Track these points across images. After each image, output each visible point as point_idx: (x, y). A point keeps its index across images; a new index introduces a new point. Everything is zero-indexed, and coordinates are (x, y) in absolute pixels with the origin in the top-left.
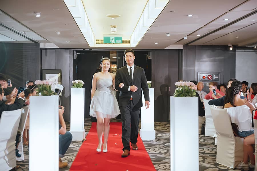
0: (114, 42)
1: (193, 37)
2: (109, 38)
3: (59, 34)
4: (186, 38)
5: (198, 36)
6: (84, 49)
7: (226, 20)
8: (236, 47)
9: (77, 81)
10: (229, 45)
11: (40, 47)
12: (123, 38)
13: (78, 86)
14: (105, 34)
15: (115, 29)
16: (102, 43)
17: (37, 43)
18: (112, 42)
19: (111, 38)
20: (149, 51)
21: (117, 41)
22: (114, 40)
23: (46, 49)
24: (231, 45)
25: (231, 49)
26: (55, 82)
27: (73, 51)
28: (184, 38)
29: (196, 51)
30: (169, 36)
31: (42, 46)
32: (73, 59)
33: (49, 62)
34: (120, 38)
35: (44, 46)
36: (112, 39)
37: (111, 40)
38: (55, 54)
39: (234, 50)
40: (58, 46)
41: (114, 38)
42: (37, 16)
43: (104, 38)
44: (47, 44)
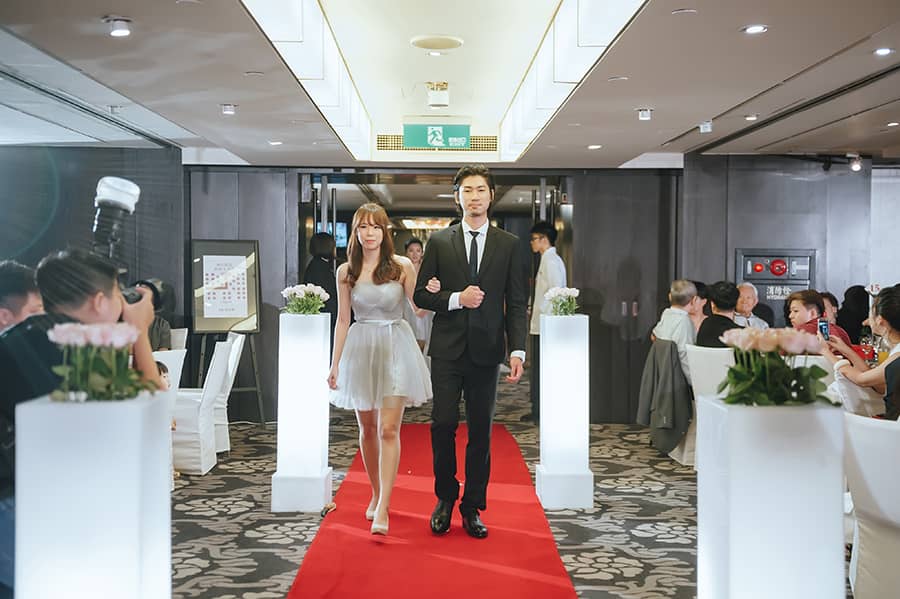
0: (441, 144)
2: (424, 128)
3: (229, 112)
4: (707, 128)
5: (748, 119)
6: (335, 168)
7: (883, 52)
9: (301, 290)
10: (850, 154)
11: (183, 163)
12: (471, 128)
13: (305, 306)
14: (407, 116)
15: (444, 97)
16: (397, 148)
17: (172, 150)
18: (435, 143)
19: (430, 131)
20: (565, 177)
21: (450, 139)
22: (440, 137)
23: (205, 168)
24: (857, 156)
25: (856, 167)
26: (235, 285)
27: (300, 175)
28: (701, 127)
29: (730, 174)
30: (648, 118)
31: (189, 157)
32: (300, 203)
34: (462, 131)
35: (199, 157)
36: (434, 133)
37: (430, 138)
38: (235, 188)
39: (865, 172)
40: (244, 159)
41: (440, 129)
42: (116, 33)
43: (407, 128)
44: (208, 150)
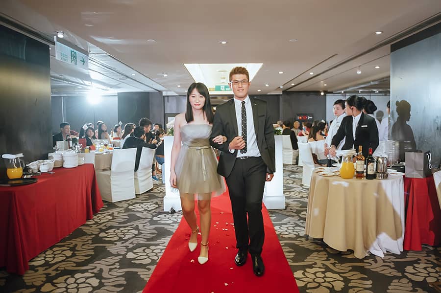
0: (224, 90)
1: (288, 86)
2: (220, 86)
4: (281, 87)
8: (326, 92)
10: (321, 91)
14: (216, 84)
16: (213, 91)
17: (160, 92)
21: (226, 89)
22: (224, 88)
23: (168, 96)
25: (322, 94)
30: (268, 86)
31: (164, 94)
33: (170, 107)
35: (167, 94)
37: (221, 88)
38: (175, 101)
39: (325, 95)
40: (177, 94)
41: (224, 86)
42: (165, 76)
43: (216, 86)
44: (169, 92)
